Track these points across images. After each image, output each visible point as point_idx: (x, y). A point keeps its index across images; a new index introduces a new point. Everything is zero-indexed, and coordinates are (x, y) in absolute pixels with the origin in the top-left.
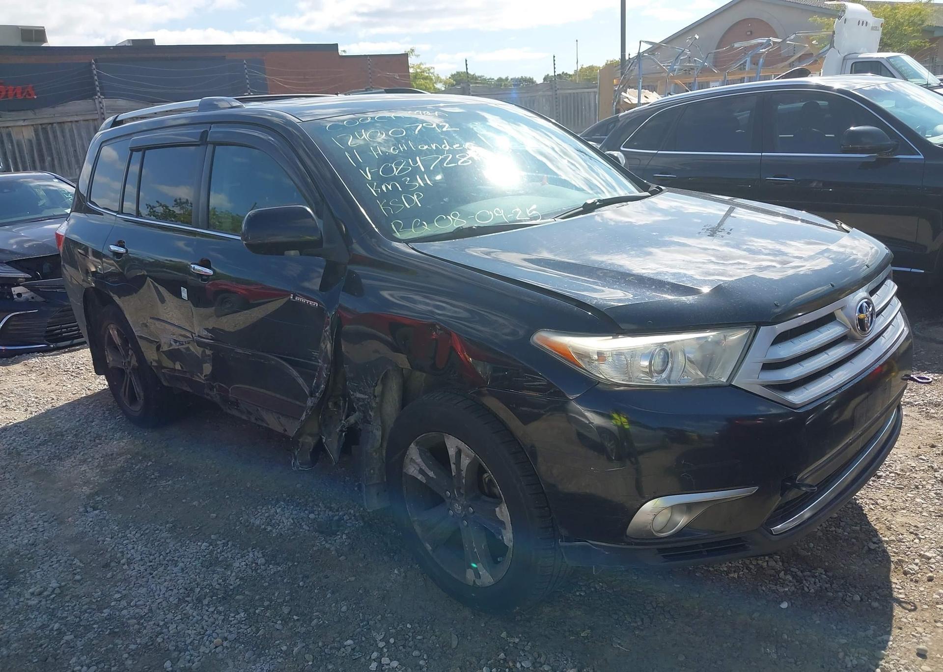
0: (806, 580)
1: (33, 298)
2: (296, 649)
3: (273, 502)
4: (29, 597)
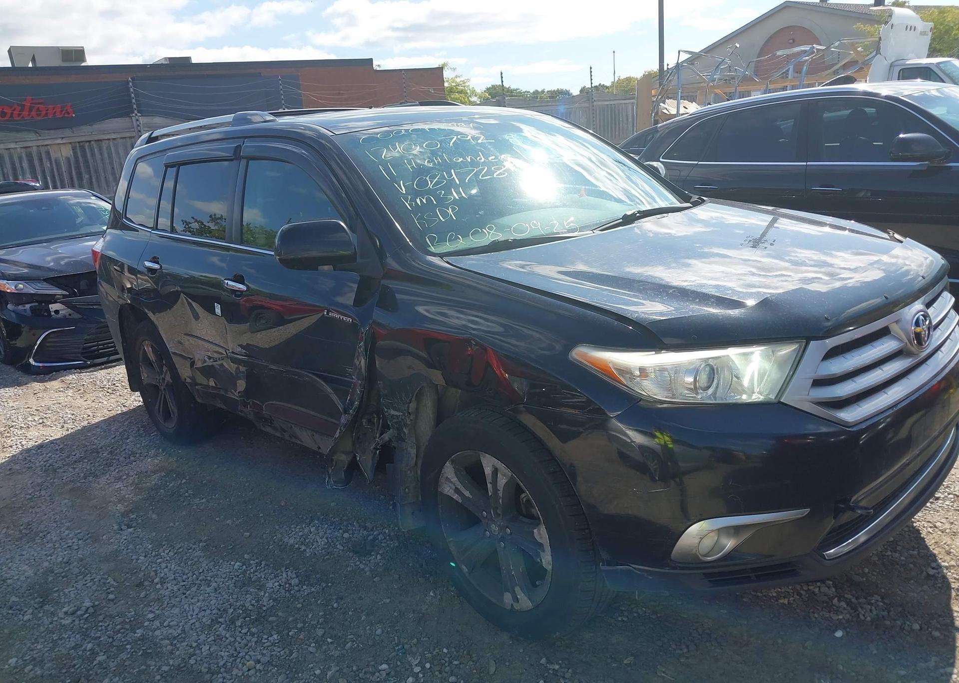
0: (861, 607)
1: (70, 315)
2: (329, 673)
3: (307, 521)
4: (63, 616)
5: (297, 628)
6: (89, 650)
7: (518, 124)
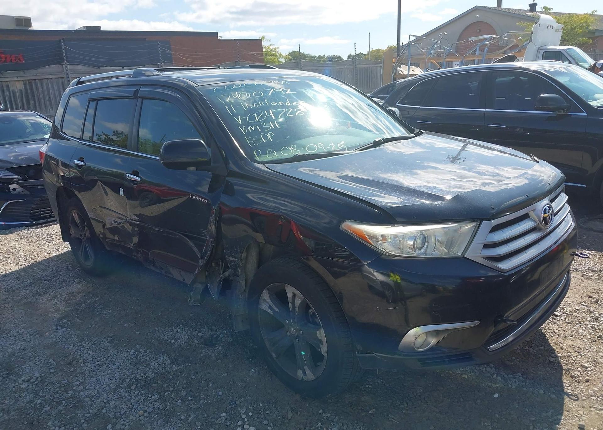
0: (510, 380)
1: (23, 192)
2: (190, 419)
3: (175, 325)
4: (21, 383)
5: (170, 391)
6: (39, 404)
7: (310, 83)
